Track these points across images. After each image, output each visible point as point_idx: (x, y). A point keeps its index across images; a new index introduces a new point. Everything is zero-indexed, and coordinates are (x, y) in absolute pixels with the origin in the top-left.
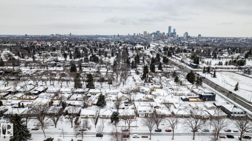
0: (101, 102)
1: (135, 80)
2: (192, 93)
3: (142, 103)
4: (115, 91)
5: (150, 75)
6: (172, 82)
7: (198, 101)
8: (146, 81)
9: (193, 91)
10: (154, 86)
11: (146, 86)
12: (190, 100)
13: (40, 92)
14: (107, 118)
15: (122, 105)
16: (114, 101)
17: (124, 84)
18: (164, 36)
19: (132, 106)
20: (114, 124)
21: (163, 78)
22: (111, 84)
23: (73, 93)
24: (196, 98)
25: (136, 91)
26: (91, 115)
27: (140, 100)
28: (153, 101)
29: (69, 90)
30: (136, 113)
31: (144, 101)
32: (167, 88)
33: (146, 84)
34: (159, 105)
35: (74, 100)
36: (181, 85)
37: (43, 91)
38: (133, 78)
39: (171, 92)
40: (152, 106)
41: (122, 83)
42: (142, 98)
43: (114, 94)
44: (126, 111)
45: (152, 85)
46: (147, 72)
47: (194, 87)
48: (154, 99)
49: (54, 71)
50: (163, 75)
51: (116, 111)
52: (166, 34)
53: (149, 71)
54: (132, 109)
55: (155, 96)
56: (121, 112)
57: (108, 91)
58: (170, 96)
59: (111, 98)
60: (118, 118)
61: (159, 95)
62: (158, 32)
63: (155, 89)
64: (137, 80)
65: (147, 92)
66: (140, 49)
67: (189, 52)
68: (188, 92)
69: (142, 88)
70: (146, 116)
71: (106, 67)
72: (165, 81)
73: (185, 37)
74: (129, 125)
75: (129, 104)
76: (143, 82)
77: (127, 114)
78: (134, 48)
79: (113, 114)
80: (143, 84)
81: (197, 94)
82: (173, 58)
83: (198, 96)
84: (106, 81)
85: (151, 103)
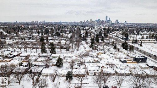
0: (59, 63)
1: (85, 48)
2: (128, 57)
3: (91, 64)
4: (71, 55)
5: (96, 44)
6: (112, 49)
7: (133, 63)
8: (93, 49)
10: (99, 51)
11: (93, 52)
12: (127, 61)
13: (14, 56)
14: (63, 76)
15: (76, 66)
16: (69, 62)
17: (77, 50)
18: (103, 22)
19: (84, 66)
22: (68, 50)
23: (39, 57)
24: (131, 60)
25: (86, 55)
26: (50, 74)
27: (90, 62)
28: (100, 63)
29: (36, 54)
30: (87, 72)
31: (92, 62)
32: (109, 53)
33: (93, 50)
34: (104, 66)
35: (39, 62)
36: (119, 51)
37: (17, 56)
38: (84, 46)
39: (112, 56)
40: (99, 67)
43: (70, 57)
44: (79, 71)
45: (98, 51)
46: (94, 43)
47: (128, 53)
48: (100, 61)
49: (29, 42)
50: (105, 45)
51: (70, 70)
54: (84, 68)
55: (101, 59)
56: (75, 72)
57: (65, 55)
58: (112, 59)
59: (68, 60)
60: (72, 77)
61: (103, 58)
63: (100, 54)
64: (87, 48)
65: (94, 56)
66: (88, 29)
67: (121, 31)
68: (124, 56)
69: (91, 53)
70: (95, 75)
71: (65, 40)
72: (107, 49)
73: (116, 23)
74: (81, 82)
75: (81, 65)
76: (91, 49)
77: (79, 73)
78: (84, 29)
79: (68, 73)
80: (91, 51)
81: (131, 58)
82: (110, 34)
83: (132, 59)
84: (65, 48)
85: (98, 64)
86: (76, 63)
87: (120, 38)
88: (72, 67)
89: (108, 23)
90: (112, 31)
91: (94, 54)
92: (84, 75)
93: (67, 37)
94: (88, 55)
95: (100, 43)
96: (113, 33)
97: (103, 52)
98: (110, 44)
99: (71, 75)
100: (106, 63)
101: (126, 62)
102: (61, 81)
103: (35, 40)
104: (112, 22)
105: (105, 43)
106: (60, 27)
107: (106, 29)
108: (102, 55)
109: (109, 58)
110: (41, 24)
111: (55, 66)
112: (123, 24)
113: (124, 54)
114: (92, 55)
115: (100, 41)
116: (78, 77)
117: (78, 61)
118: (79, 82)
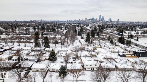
0: (53, 57)
1: (81, 43)
2: (126, 51)
3: (87, 58)
4: (65, 49)
5: (91, 39)
6: (108, 44)
7: (132, 57)
8: (89, 43)
11: (89, 46)
12: (126, 56)
13: (5, 50)
14: (56, 72)
15: (71, 60)
16: (64, 57)
17: (72, 45)
18: (97, 21)
19: (80, 61)
20: (61, 78)
21: (101, 41)
22: (63, 45)
23: (32, 51)
24: (130, 54)
25: (82, 49)
26: (41, 69)
27: (86, 56)
28: (97, 57)
29: (29, 48)
30: (83, 66)
31: (89, 57)
32: (105, 47)
33: (89, 45)
34: (102, 60)
35: (31, 56)
36: (115, 45)
37: (9, 50)
38: (79, 41)
39: (109, 50)
41: (71, 44)
42: (87, 55)
43: (65, 51)
44: (74, 65)
45: (94, 45)
46: (89, 37)
47: (126, 47)
48: (97, 55)
50: (100, 40)
51: (64, 65)
52: (98, 19)
53: (91, 37)
54: (80, 63)
55: (98, 53)
56: (69, 66)
57: (59, 49)
58: (109, 53)
59: (62, 55)
60: (66, 72)
61: (100, 52)
62: (94, 18)
63: (96, 48)
65: (90, 50)
66: (83, 26)
67: (115, 28)
68: (122, 50)
69: (87, 47)
70: (92, 70)
71: (61, 35)
72: (103, 43)
73: (110, 21)
74: (77, 79)
75: (76, 59)
76: (87, 43)
77: (75, 67)
78: (79, 26)
79: (61, 68)
80: (87, 45)
81: (130, 52)
82: (105, 30)
83: (132, 53)
84: (60, 43)
85: (95, 58)
86: (71, 57)
87: (115, 34)
88: (66, 62)
89: (102, 22)
90: (106, 28)
91: (90, 48)
92: (80, 71)
93: (62, 33)
94: (84, 50)
95: (96, 38)
96: (108, 30)
97: (100, 46)
98: (106, 38)
99: (65, 70)
100: (103, 57)
102: (53, 78)
103: (30, 36)
104: (106, 21)
105: (101, 38)
106: (57, 25)
107: (100, 26)
108: (98, 49)
109: (106, 52)
110: (39, 22)
111: (48, 61)
112: (116, 22)
113: (121, 48)
114: (88, 50)
115: (96, 36)
116: (73, 73)
117: (73, 55)
118: (75, 79)
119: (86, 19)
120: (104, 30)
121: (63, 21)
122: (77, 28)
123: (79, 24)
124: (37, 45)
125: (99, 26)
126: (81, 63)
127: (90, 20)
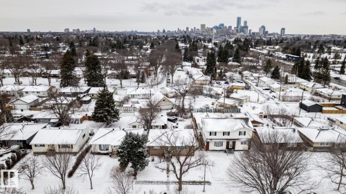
0: (105, 111)
1: (191, 77)
9: (316, 94)
11: (215, 85)
12: (324, 109)
16: (141, 111)
18: (231, 31)
20: (129, 175)
21: (246, 73)
22: (143, 81)
24: (334, 105)
27: (207, 110)
31: (216, 111)
36: (287, 83)
38: (188, 73)
39: (271, 95)
40: (246, 120)
42: (211, 106)
43: (145, 97)
45: (227, 83)
47: (316, 86)
48: (239, 107)
50: (244, 70)
51: (140, 132)
52: (233, 28)
53: (217, 63)
54: (188, 127)
55: (240, 102)
57: (130, 91)
58: (272, 102)
59: (137, 106)
61: (248, 99)
62: (222, 25)
63: (235, 90)
64: (196, 74)
65: (219, 95)
67: (277, 45)
69: (208, 87)
70: (230, 149)
72: (252, 78)
73: (261, 33)
74: (180, 179)
75: (179, 118)
76: (209, 78)
78: (187, 41)
80: (208, 82)
81: (330, 99)
83: (337, 102)
84: (134, 77)
85: (233, 114)
86: (164, 113)
87: (280, 58)
88: (148, 125)
89: (242, 34)
90: (255, 46)
91: (219, 88)
92: (190, 151)
94: (201, 93)
95: (232, 66)
96: (260, 50)
97: (244, 85)
98: (259, 67)
99: (140, 150)
101: (321, 111)
105: (245, 65)
107: (240, 41)
108: (239, 91)
109: (264, 99)
110: (86, 34)
112: (277, 34)
113: (304, 90)
114: (212, 93)
115: (230, 62)
116: (168, 159)
117: (171, 107)
119: (203, 26)
120: (251, 49)
121: (147, 33)
122: (181, 45)
123: (186, 38)
124: (68, 80)
125: (236, 41)
126: (195, 126)
127: (215, 31)
